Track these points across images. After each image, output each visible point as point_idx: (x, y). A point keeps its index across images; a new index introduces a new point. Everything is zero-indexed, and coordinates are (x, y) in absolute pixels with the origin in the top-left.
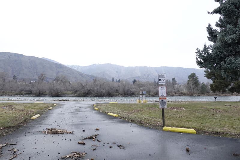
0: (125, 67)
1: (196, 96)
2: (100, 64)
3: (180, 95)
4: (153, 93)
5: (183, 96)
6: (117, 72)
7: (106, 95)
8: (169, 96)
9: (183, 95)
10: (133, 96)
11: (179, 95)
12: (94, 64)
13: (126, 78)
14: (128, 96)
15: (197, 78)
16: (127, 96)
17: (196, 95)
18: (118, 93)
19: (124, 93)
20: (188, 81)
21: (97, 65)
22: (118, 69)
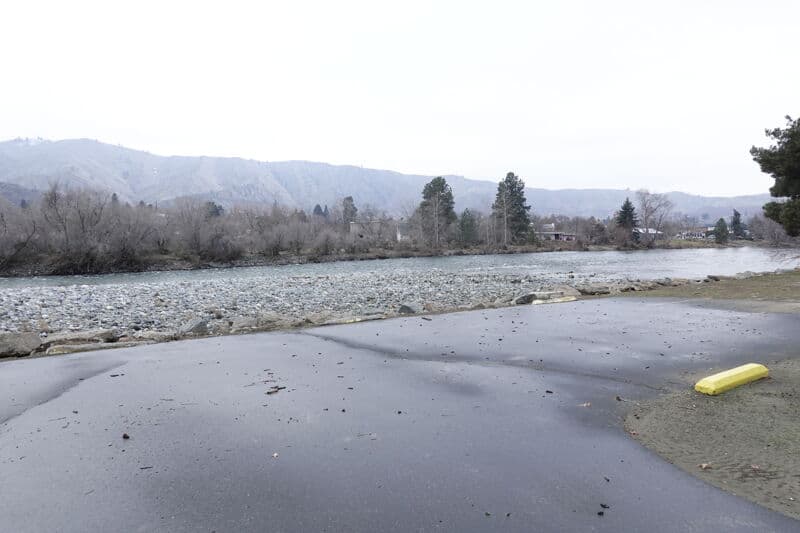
0: (161, 158)
1: (450, 254)
2: (45, 138)
3: (404, 252)
4: (309, 250)
5: (414, 257)
6: (126, 175)
7: (114, 265)
8: (371, 259)
9: (415, 253)
10: (238, 262)
11: (400, 253)
12: (19, 140)
13: (164, 199)
14: (218, 264)
15: (450, 194)
16: (211, 264)
17: (453, 252)
18: (166, 252)
19: (199, 254)
20: (424, 205)
21: (32, 144)
22: (130, 161)
